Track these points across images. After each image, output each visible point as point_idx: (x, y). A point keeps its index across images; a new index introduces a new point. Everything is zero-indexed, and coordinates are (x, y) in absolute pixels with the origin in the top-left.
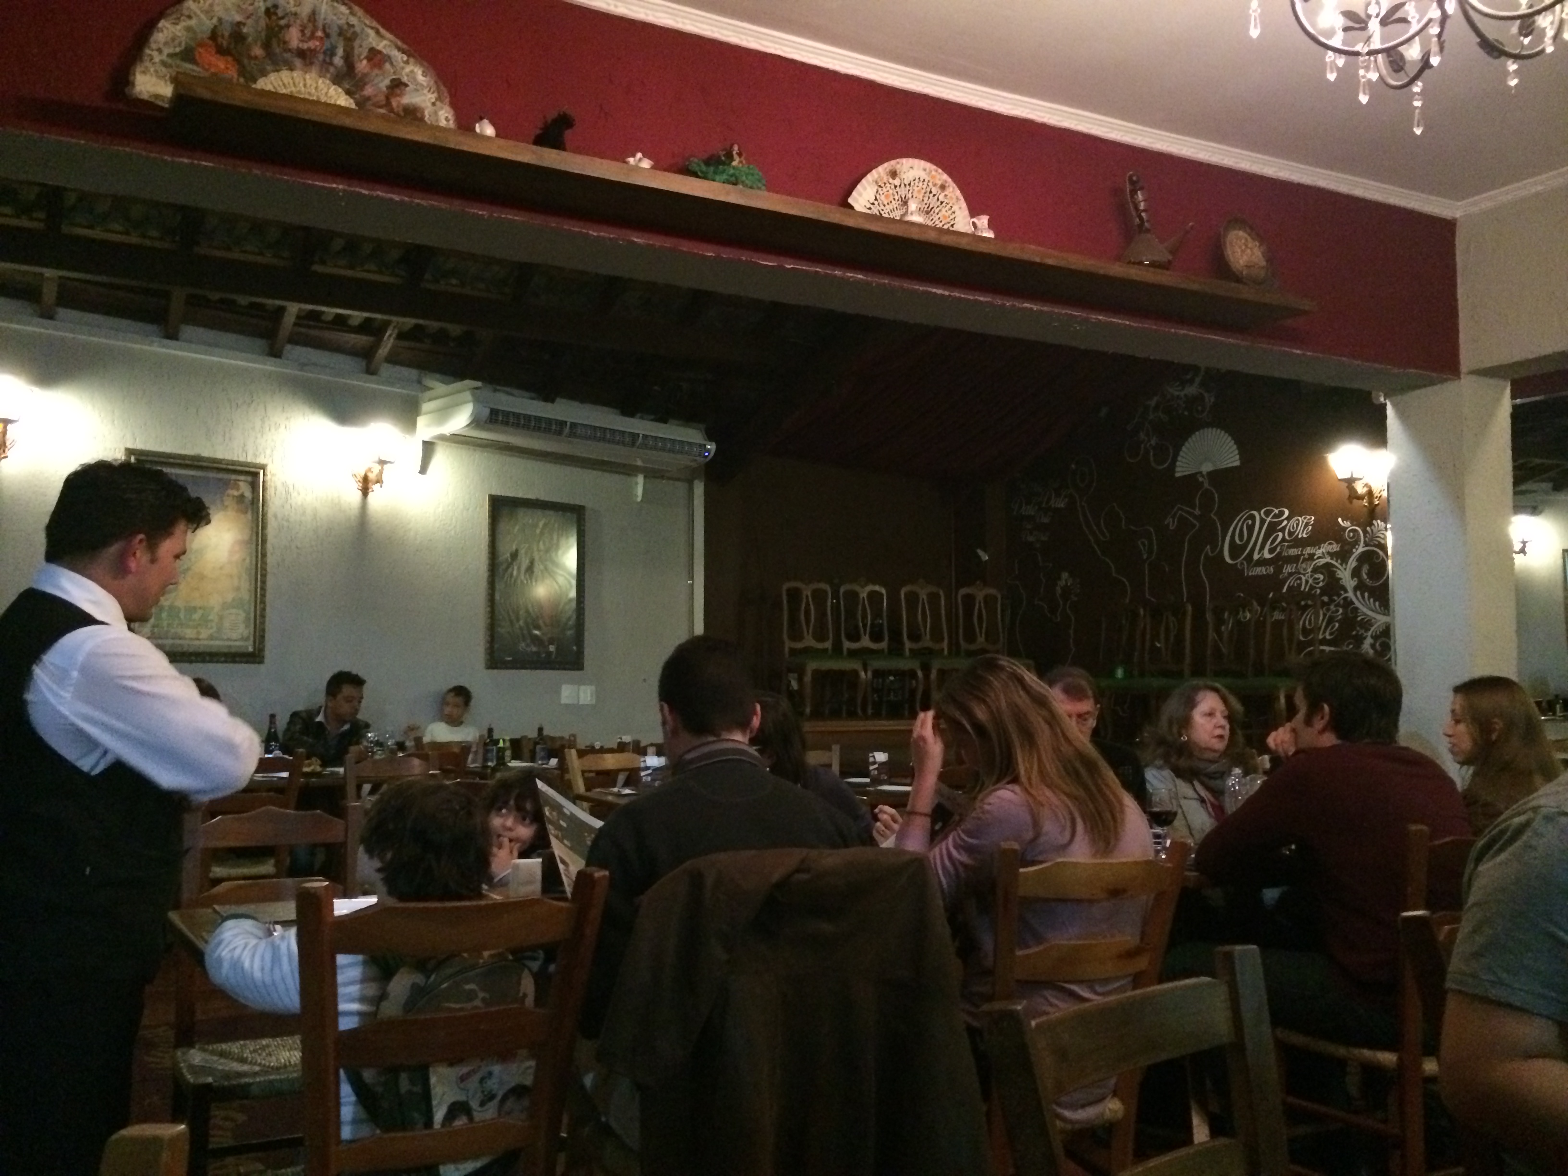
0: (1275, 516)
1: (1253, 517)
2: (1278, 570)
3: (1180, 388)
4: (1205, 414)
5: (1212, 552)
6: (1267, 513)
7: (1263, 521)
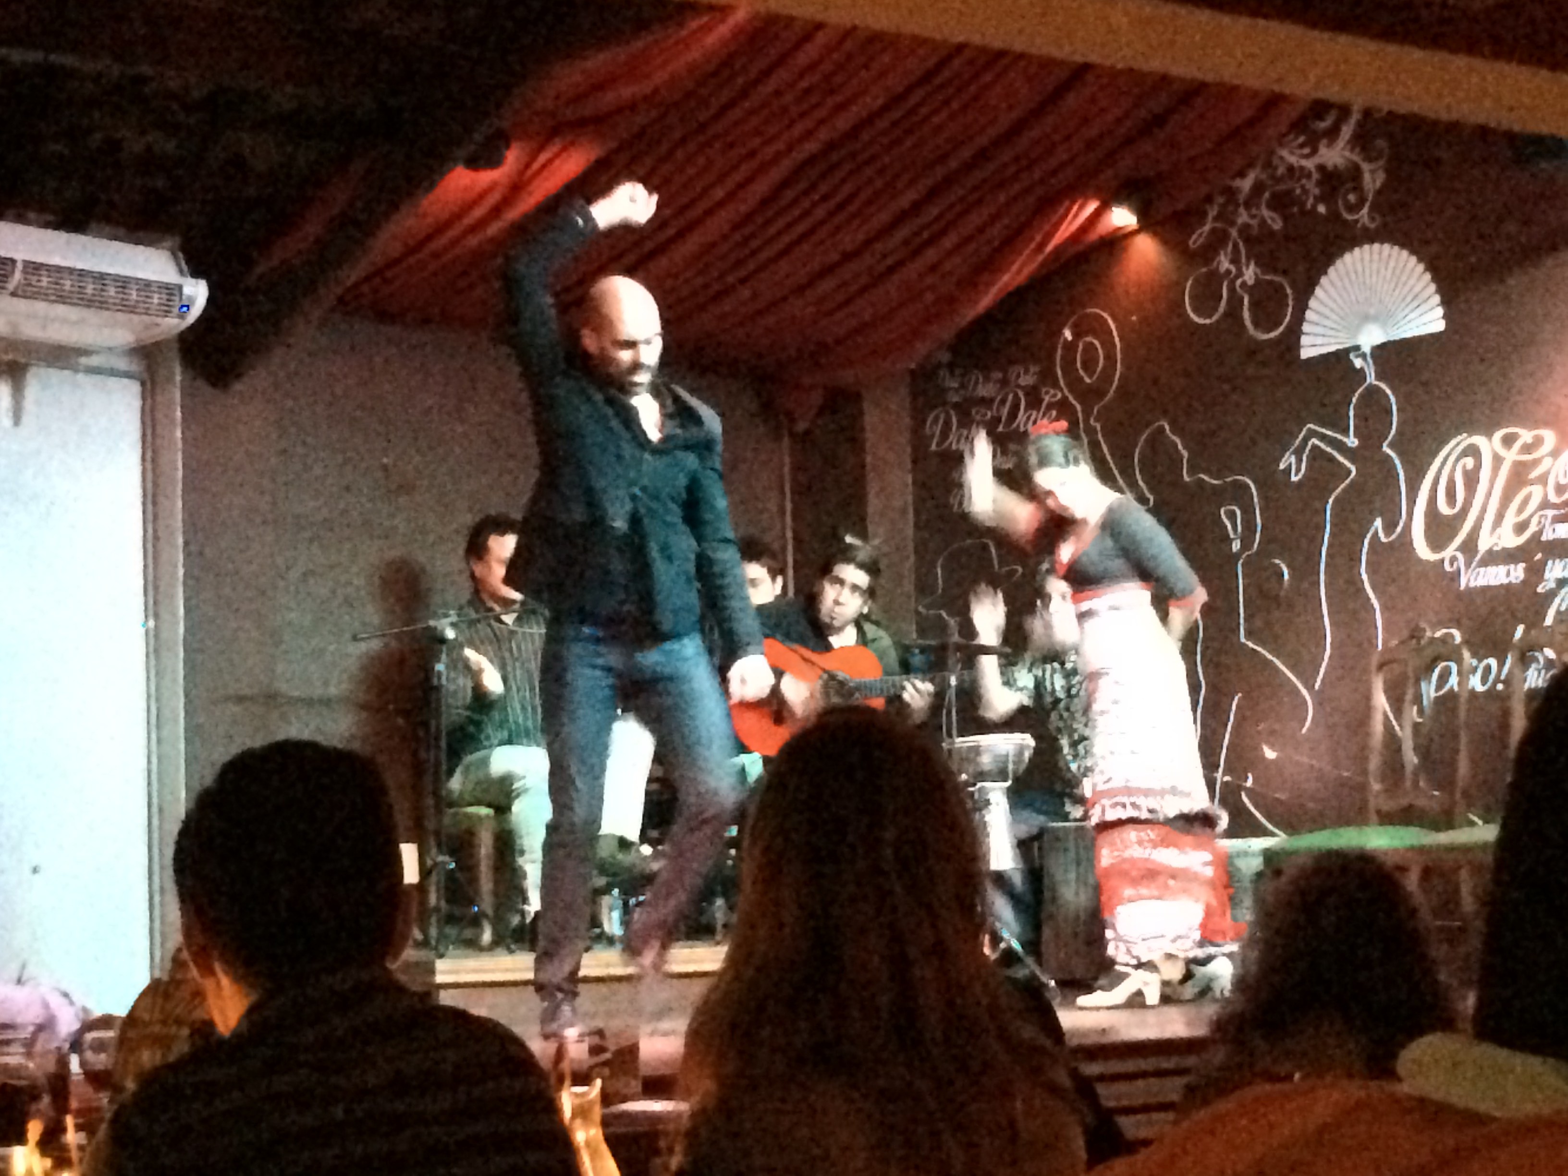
0: (1527, 449)
1: (1473, 451)
2: (1536, 572)
3: (1306, 151)
4: (1365, 210)
5: (1387, 535)
6: (1508, 441)
7: (1498, 460)
